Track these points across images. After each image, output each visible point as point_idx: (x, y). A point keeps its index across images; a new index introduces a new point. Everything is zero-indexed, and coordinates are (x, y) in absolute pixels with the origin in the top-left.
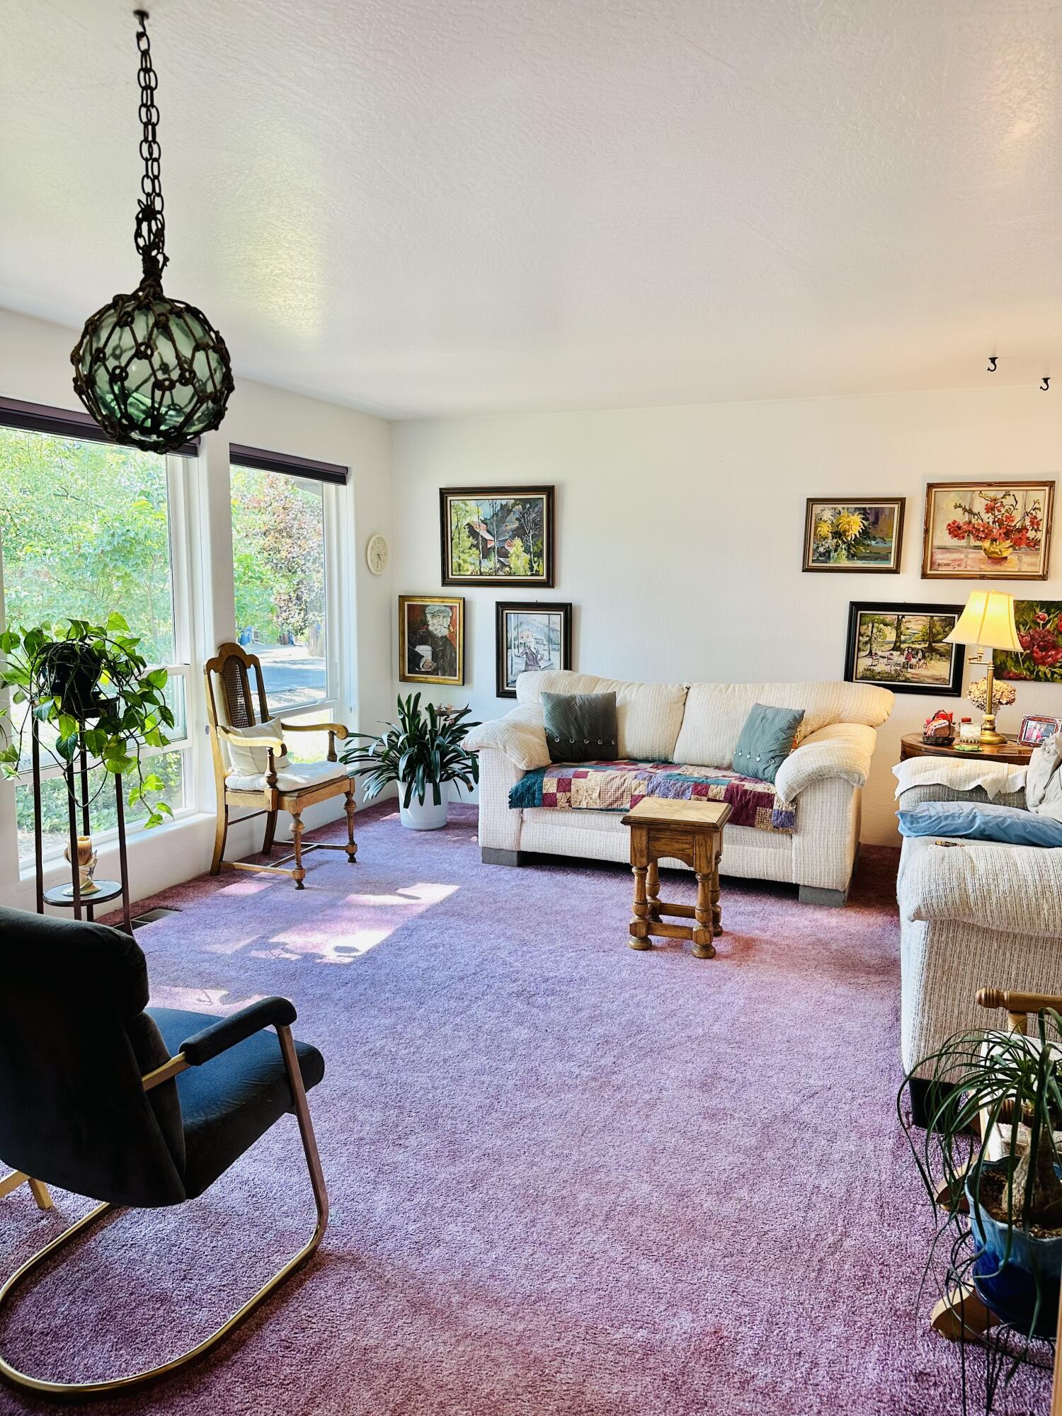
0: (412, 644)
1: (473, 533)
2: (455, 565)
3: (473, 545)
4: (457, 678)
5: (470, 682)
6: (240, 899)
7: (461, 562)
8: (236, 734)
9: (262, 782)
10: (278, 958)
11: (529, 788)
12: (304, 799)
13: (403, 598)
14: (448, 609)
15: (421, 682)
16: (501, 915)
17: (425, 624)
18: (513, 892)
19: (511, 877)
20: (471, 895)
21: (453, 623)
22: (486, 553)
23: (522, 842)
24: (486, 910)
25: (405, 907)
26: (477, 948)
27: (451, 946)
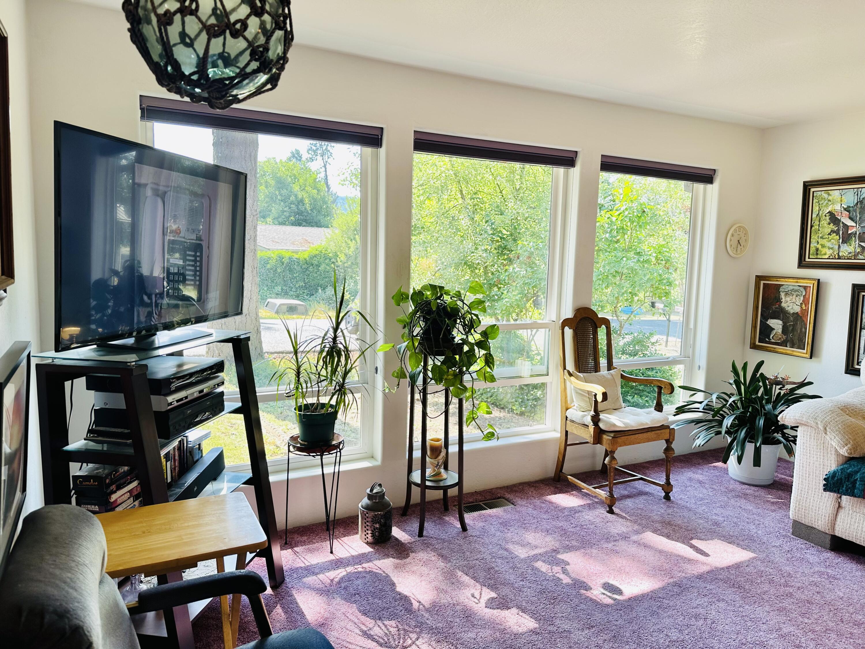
0: (765, 317)
1: (834, 219)
2: (813, 250)
3: (833, 231)
4: (805, 351)
5: (818, 357)
6: (560, 508)
7: (819, 246)
8: (577, 378)
9: (588, 420)
10: (554, 576)
11: (850, 476)
12: (620, 440)
13: (759, 278)
14: (802, 289)
15: (770, 351)
16: (787, 603)
17: (779, 300)
18: (811, 579)
19: (817, 560)
20: (763, 569)
21: (805, 301)
22: (846, 239)
23: (837, 528)
24: (772, 591)
25: (690, 561)
26: (740, 637)
27: (713, 623)
